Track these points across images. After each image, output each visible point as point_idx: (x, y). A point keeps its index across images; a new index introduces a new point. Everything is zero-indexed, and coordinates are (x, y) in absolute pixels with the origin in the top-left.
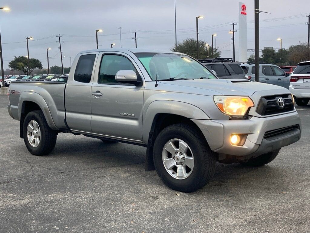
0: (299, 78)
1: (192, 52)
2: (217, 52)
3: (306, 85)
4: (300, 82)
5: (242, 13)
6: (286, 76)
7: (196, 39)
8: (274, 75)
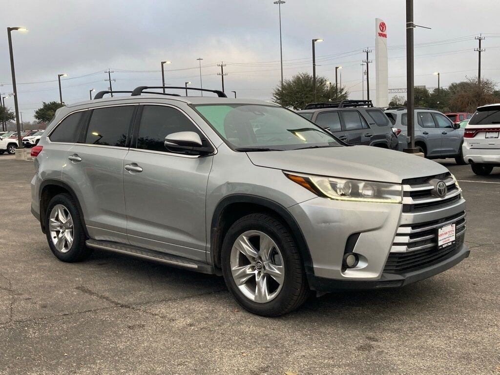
0: (478, 131)
1: (306, 94)
2: (343, 93)
3: (491, 143)
4: (480, 137)
5: (380, 35)
6: (455, 129)
7: (311, 74)
8: (436, 127)
